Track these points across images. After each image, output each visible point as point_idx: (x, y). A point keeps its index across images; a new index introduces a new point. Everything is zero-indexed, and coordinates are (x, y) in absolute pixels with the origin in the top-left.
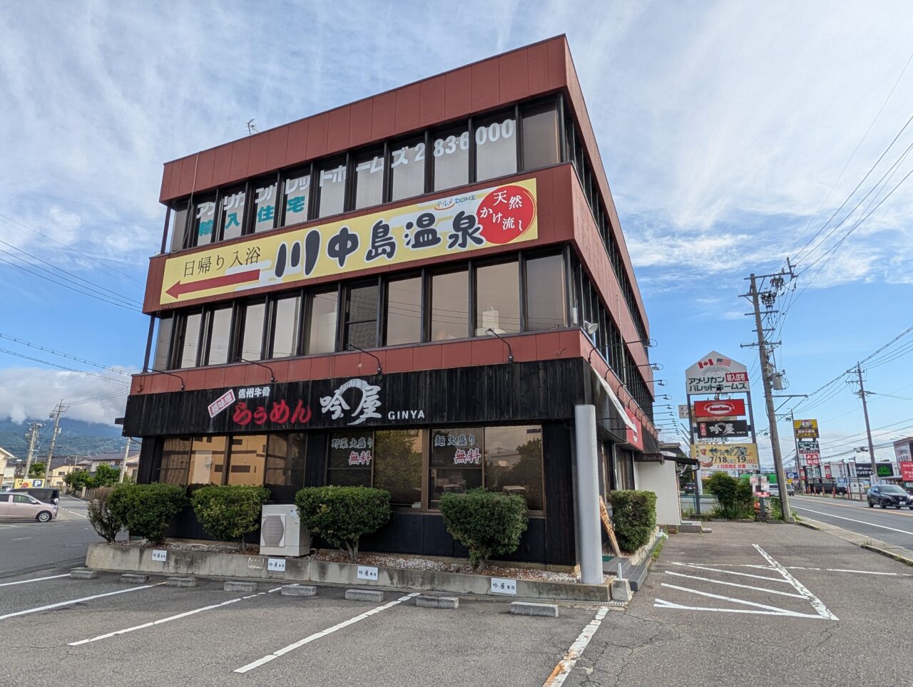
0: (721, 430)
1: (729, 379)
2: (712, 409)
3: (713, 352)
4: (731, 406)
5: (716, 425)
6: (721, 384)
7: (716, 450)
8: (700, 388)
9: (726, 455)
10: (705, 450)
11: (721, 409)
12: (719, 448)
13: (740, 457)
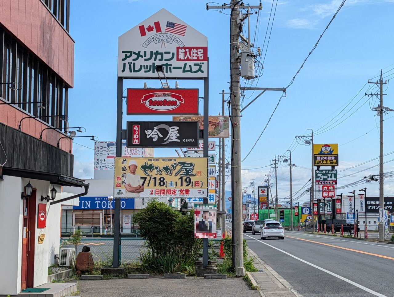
0: (161, 136)
1: (181, 56)
2: (152, 103)
3: (163, 11)
4: (179, 99)
5: (155, 128)
6: (169, 63)
7: (151, 167)
8: (137, 68)
9: (164, 175)
10: (136, 167)
11: (165, 103)
12: (155, 164)
13: (184, 178)
